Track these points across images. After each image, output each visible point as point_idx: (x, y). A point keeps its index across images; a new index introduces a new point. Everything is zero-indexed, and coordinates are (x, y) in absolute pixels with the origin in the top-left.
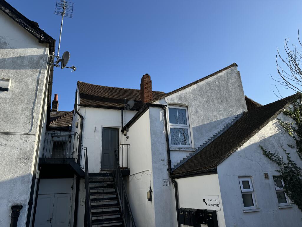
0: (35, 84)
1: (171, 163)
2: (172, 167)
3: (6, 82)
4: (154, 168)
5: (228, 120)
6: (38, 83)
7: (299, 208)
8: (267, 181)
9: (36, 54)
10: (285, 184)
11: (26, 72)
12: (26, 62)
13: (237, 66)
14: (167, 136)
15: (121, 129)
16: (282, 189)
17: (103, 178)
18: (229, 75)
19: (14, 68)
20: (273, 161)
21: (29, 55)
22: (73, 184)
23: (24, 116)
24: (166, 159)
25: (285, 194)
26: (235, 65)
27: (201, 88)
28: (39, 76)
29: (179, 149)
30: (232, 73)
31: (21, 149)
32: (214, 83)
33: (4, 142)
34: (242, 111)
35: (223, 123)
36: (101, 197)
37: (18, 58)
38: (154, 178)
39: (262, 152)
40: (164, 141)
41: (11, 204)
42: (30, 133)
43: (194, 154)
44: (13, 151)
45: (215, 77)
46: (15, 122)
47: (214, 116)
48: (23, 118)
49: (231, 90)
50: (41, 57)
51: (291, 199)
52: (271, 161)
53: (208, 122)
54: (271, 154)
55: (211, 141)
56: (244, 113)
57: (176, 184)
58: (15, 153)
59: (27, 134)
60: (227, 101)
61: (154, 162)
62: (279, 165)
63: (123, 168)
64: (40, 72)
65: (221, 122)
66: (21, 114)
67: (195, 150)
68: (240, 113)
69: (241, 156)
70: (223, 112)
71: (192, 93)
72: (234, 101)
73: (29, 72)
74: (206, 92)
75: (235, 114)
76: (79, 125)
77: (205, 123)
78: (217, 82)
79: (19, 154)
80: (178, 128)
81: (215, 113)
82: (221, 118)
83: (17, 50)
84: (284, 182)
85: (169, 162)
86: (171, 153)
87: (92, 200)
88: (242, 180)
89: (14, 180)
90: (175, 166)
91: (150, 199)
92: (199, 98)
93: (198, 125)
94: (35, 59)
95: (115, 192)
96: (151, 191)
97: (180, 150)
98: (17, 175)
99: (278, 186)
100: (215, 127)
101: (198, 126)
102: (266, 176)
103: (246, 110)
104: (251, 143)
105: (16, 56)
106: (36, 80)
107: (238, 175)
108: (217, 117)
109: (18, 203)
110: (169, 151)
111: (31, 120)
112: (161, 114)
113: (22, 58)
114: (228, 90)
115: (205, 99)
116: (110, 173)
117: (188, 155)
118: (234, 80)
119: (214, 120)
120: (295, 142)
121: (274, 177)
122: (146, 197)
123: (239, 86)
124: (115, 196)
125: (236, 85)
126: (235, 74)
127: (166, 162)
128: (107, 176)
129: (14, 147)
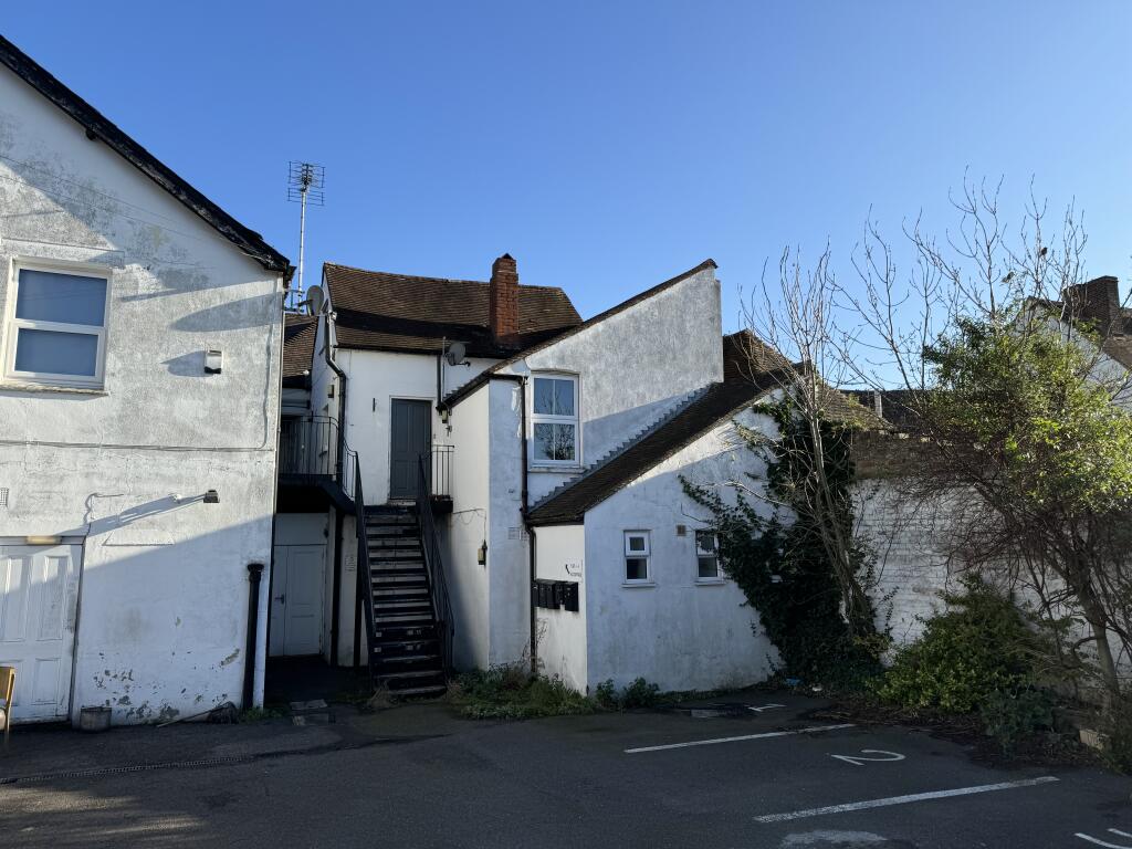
0: (263, 356)
1: (529, 497)
2: (531, 503)
3: (216, 358)
4: (492, 506)
5: (667, 405)
6: (269, 354)
7: (740, 587)
8: (681, 538)
9: (260, 294)
10: (720, 545)
11: (246, 334)
12: (244, 313)
13: (716, 267)
14: (524, 442)
15: (435, 404)
16: (711, 553)
17: (394, 517)
18: (689, 292)
19: (226, 328)
20: (702, 504)
21: (247, 297)
22: (328, 525)
23: (251, 418)
24: (519, 489)
25: (718, 562)
26: (710, 264)
27: (615, 329)
28: (269, 339)
29: (548, 468)
30: (699, 286)
31: (252, 475)
32: (649, 316)
33: (225, 464)
34: (708, 382)
35: (657, 411)
36: (391, 554)
37: (230, 306)
38: (492, 524)
39: (681, 487)
40: (518, 453)
41: (246, 562)
42: (265, 448)
43: (581, 478)
44: (241, 480)
45: (653, 299)
46: (237, 430)
47: (638, 395)
48: (250, 421)
49: (688, 330)
50: (270, 299)
51: (726, 571)
52: (699, 504)
53: (622, 409)
54: (702, 492)
55: (622, 452)
56: (713, 387)
57: (533, 536)
58: (244, 482)
59: (260, 450)
60: (674, 358)
61: (493, 494)
62: (715, 511)
63: (438, 497)
64: (271, 331)
65: (653, 408)
66: (247, 415)
67: (582, 471)
68: (703, 386)
69: (634, 496)
70: (660, 386)
71: (591, 344)
72: (691, 359)
73: (252, 332)
74: (625, 339)
75: (688, 390)
76: (337, 392)
77: (615, 412)
78: (657, 313)
79: (251, 484)
80: (551, 425)
81: (641, 389)
82: (656, 398)
83: (226, 288)
84: (720, 542)
85: (525, 495)
86: (530, 477)
87: (374, 560)
88: (629, 535)
89: (247, 526)
90: (536, 503)
91: (482, 562)
92: (607, 354)
93: (596, 417)
94: (260, 304)
95: (419, 548)
96: (484, 548)
97: (549, 471)
98: (251, 517)
99: (703, 548)
100: (636, 419)
101: (596, 420)
102: (681, 530)
103: (720, 378)
104: (662, 472)
105: (227, 301)
106: (265, 348)
107: (624, 527)
108: (644, 396)
109: (257, 560)
110: (525, 473)
111: (263, 424)
112: (515, 395)
113: (236, 305)
114: (681, 330)
115: (621, 357)
116: (409, 507)
117: (568, 480)
118: (702, 304)
119: (636, 406)
120: (766, 467)
121: (698, 532)
122: (476, 557)
123: (712, 319)
124: (419, 554)
125: (705, 317)
126: (707, 289)
127: (518, 495)
128: (402, 514)
129: (241, 473)
